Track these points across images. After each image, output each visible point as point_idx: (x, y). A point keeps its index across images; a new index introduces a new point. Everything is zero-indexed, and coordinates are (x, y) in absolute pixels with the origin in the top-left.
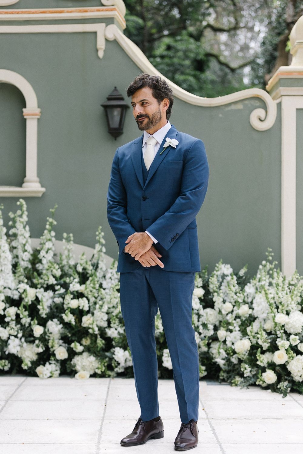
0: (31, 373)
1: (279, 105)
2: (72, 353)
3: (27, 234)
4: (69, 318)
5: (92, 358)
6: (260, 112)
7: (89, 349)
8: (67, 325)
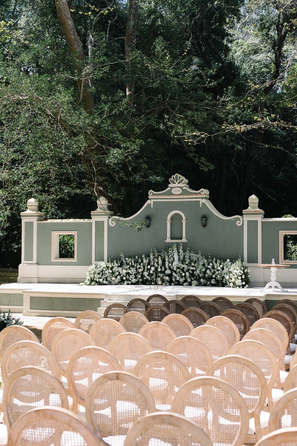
0: (182, 285)
1: (243, 219)
2: (192, 280)
3: (182, 252)
4: (190, 272)
5: (196, 281)
6: (238, 221)
7: (195, 279)
8: (190, 273)
